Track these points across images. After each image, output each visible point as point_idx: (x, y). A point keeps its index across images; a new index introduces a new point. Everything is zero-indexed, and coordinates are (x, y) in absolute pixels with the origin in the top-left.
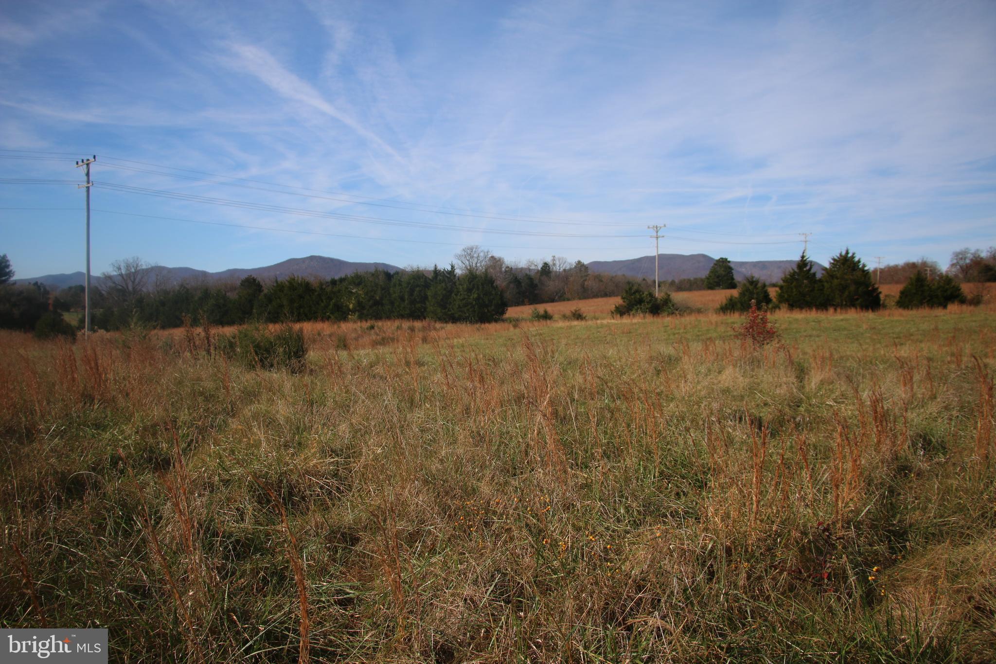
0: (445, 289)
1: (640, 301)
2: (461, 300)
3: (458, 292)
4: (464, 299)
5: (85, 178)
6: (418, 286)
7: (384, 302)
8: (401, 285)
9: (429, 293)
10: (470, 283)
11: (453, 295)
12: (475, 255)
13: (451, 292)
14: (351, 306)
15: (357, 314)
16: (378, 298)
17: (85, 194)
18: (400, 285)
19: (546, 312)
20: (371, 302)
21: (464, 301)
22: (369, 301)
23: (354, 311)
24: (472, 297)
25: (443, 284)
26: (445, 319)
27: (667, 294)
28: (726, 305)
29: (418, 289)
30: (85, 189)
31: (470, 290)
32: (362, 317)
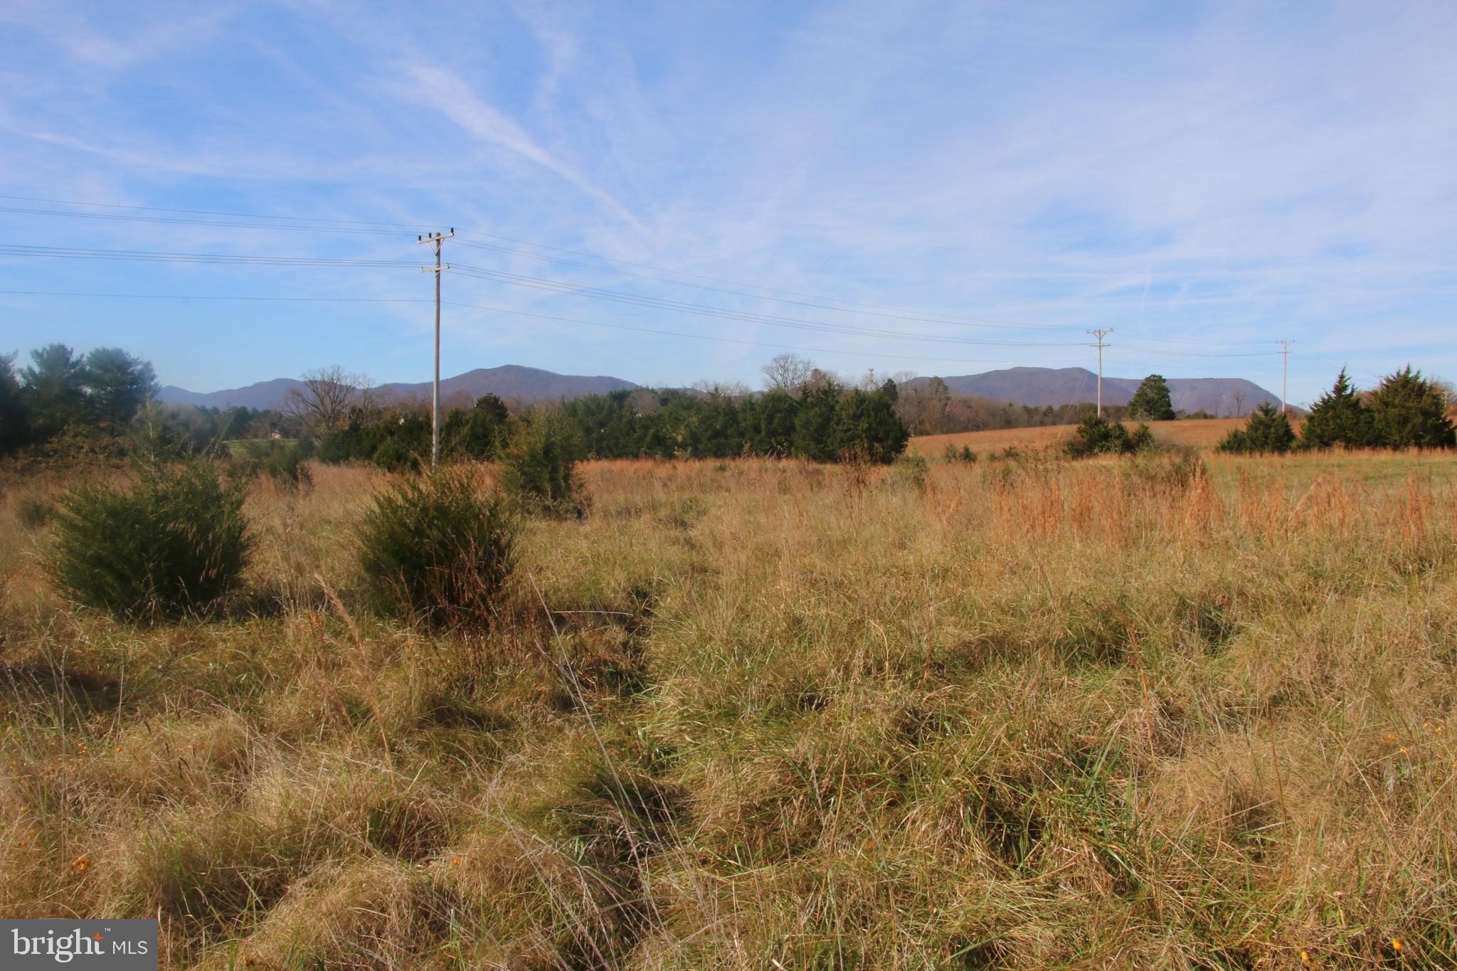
0: (820, 416)
1: (1106, 436)
2: (845, 432)
3: (840, 420)
4: (849, 430)
5: (436, 259)
6: (778, 411)
7: (729, 432)
8: (754, 409)
9: (797, 422)
10: (858, 407)
11: (832, 423)
12: (791, 368)
13: (828, 420)
14: (680, 438)
15: (690, 449)
16: (718, 427)
17: (435, 280)
18: (752, 409)
19: (967, 449)
20: (709, 433)
21: (849, 433)
22: (706, 431)
23: (683, 446)
24: (860, 428)
25: (817, 409)
26: (820, 457)
27: (1143, 426)
28: (1228, 442)
29: (779, 415)
30: (435, 274)
31: (856, 418)
32: (698, 454)
